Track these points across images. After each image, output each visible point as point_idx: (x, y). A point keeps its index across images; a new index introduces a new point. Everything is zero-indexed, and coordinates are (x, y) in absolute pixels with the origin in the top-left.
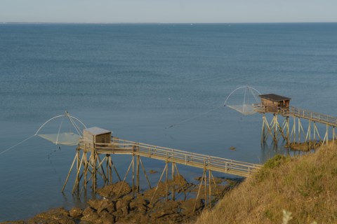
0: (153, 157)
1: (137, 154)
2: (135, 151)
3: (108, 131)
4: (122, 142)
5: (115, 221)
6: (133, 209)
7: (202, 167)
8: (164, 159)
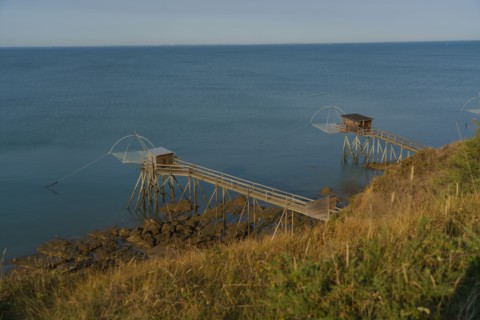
0: (205, 180)
1: (193, 176)
2: (191, 173)
3: (170, 152)
4: (181, 164)
5: (155, 245)
6: (179, 232)
7: (246, 193)
8: (214, 183)
